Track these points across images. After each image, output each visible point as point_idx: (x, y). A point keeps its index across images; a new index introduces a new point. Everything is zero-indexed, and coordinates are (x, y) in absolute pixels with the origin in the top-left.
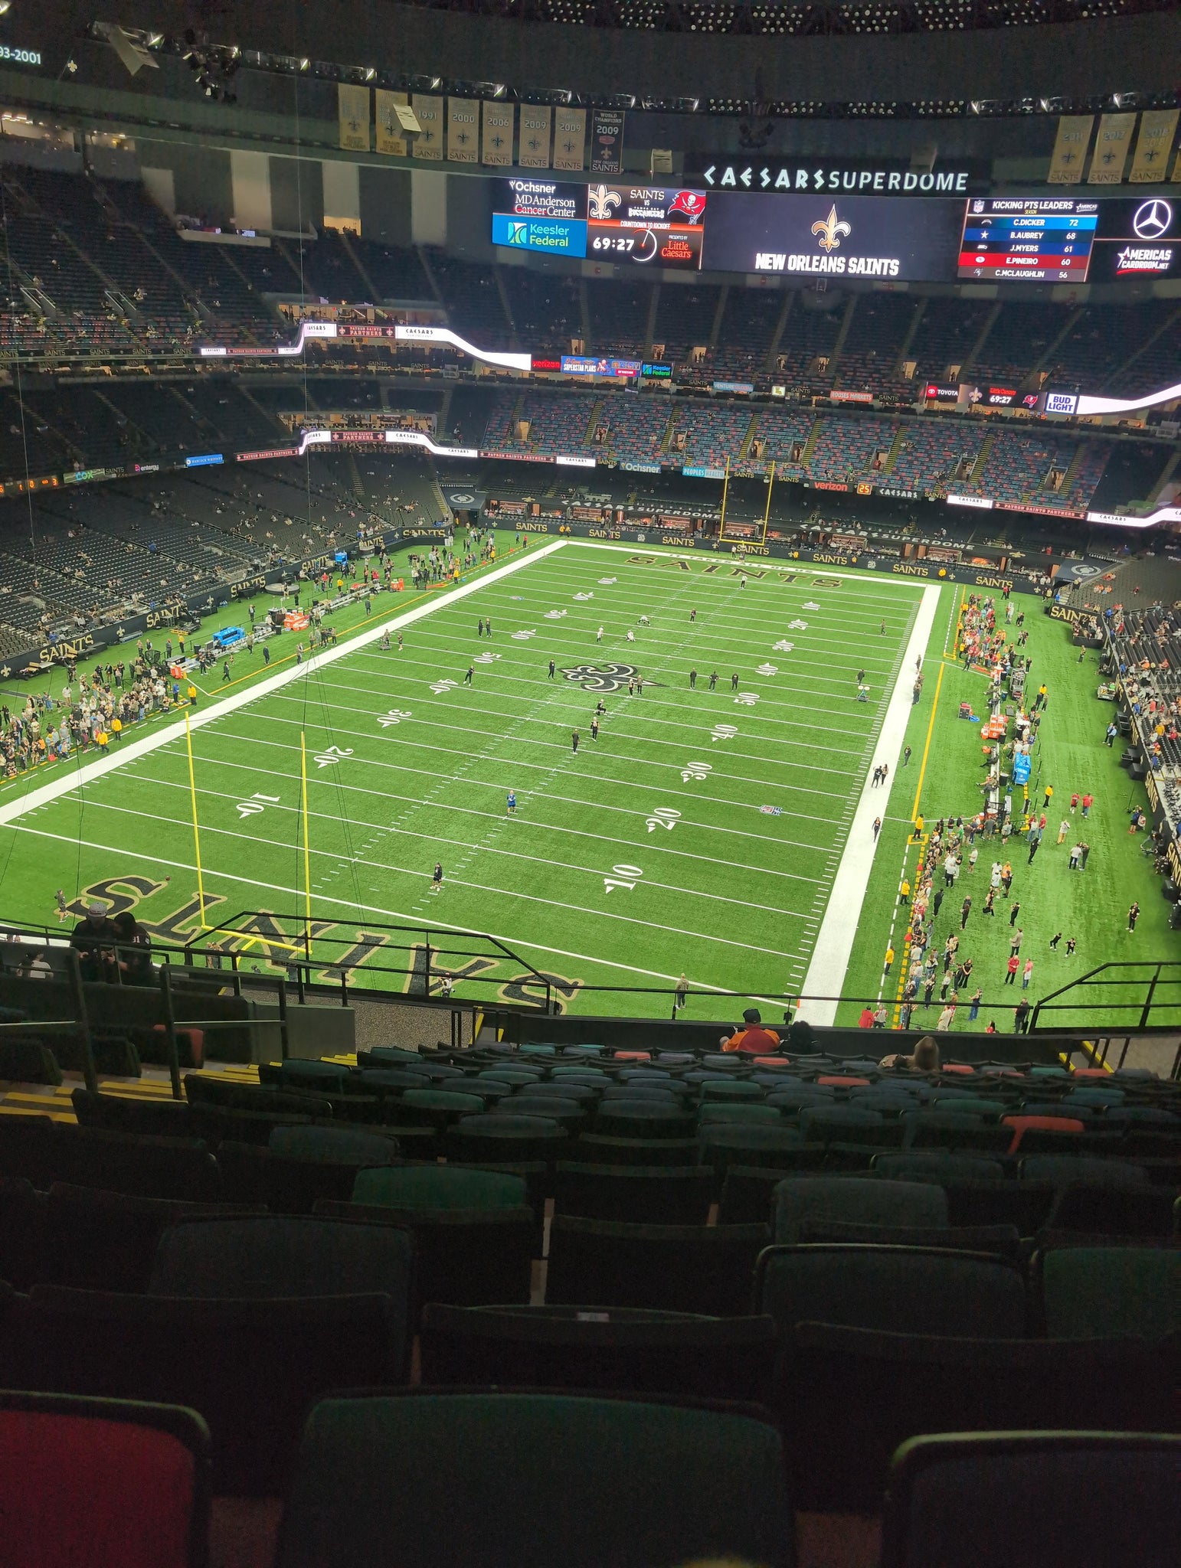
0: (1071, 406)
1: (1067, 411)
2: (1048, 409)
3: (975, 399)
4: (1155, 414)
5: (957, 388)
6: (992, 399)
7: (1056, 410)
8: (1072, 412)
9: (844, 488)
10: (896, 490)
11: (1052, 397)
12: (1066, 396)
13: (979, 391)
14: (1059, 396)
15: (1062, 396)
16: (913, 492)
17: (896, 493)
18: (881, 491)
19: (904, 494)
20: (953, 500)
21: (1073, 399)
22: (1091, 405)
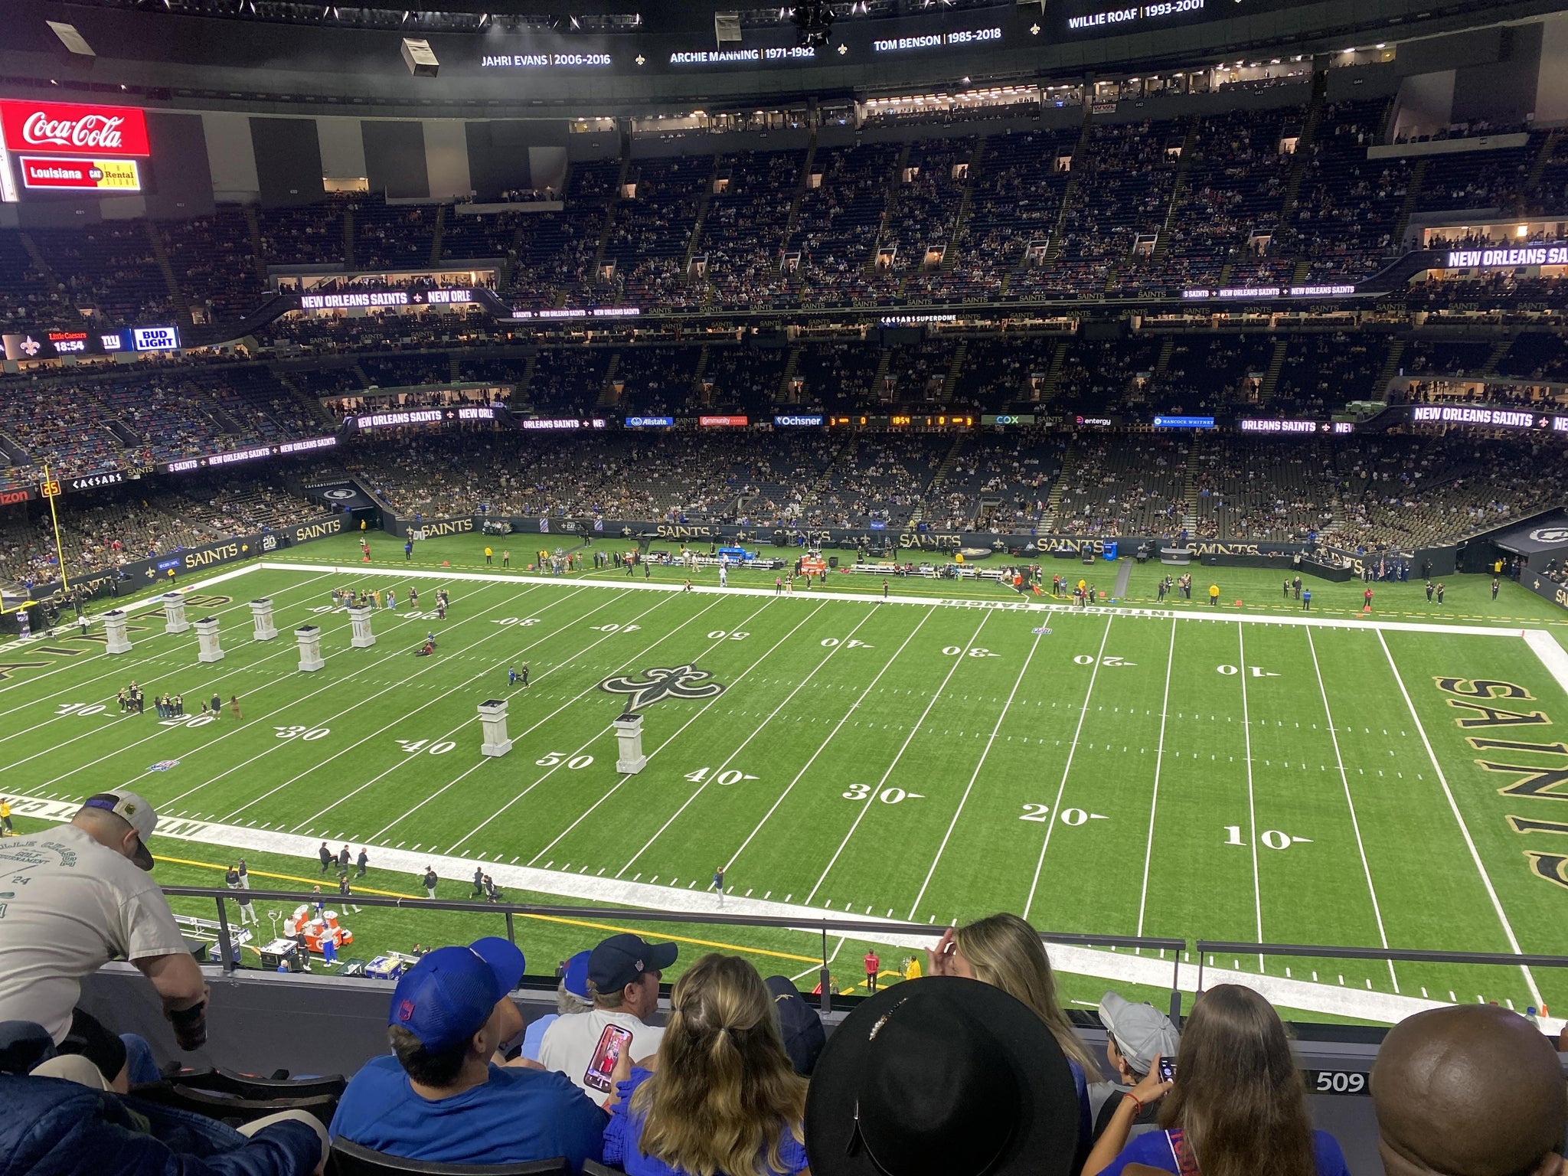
0: (170, 340)
1: (167, 346)
2: (139, 348)
3: (32, 352)
6: (57, 348)
9: (23, 497)
10: (94, 477)
11: (139, 334)
12: (158, 330)
14: (150, 330)
15: (154, 330)
16: (114, 474)
17: (95, 482)
18: (75, 485)
19: (105, 480)
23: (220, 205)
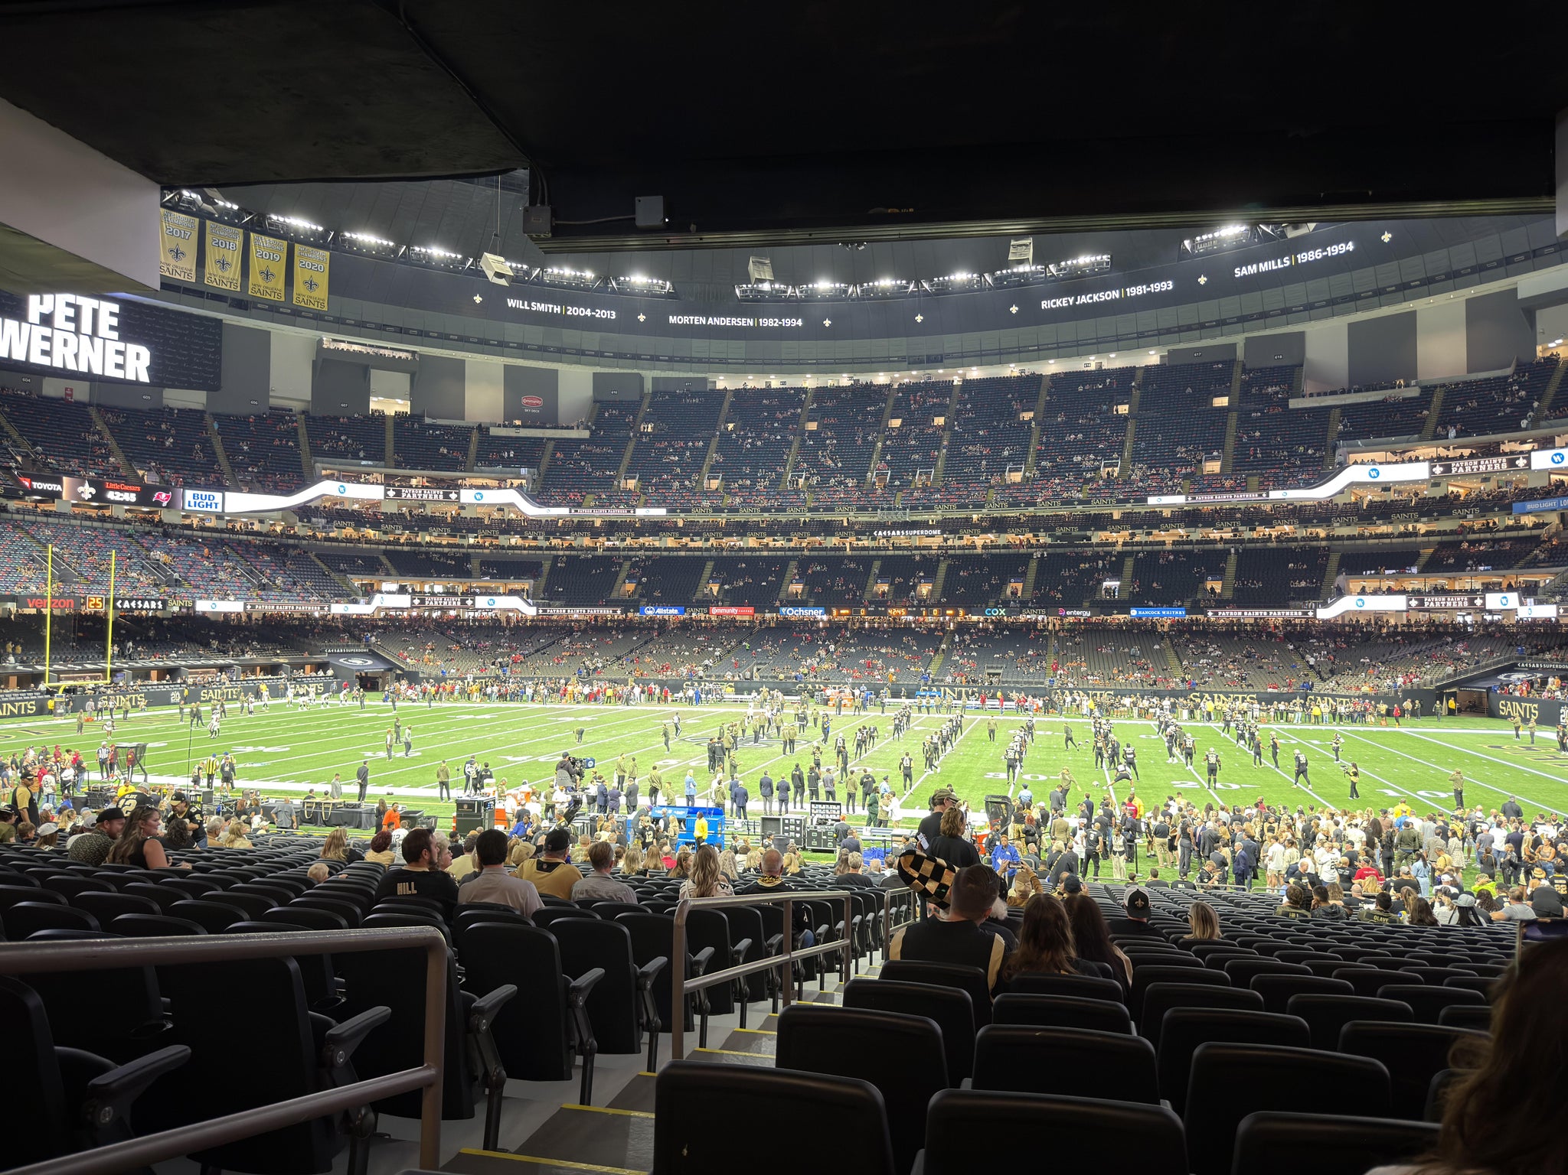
1: (213, 509)
2: (187, 507)
3: (87, 496)
4: (305, 512)
5: (59, 482)
6: (111, 495)
7: (197, 508)
8: (219, 509)
9: (69, 604)
10: (137, 600)
12: (208, 493)
13: (91, 485)
14: (200, 493)
15: (204, 493)
16: (156, 601)
17: (137, 605)
18: (118, 604)
19: (147, 605)
20: (203, 606)
21: (218, 496)
22: (240, 503)
23: (271, 408)
